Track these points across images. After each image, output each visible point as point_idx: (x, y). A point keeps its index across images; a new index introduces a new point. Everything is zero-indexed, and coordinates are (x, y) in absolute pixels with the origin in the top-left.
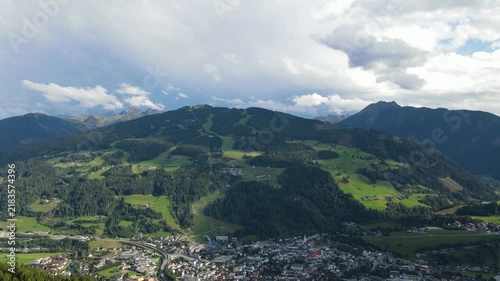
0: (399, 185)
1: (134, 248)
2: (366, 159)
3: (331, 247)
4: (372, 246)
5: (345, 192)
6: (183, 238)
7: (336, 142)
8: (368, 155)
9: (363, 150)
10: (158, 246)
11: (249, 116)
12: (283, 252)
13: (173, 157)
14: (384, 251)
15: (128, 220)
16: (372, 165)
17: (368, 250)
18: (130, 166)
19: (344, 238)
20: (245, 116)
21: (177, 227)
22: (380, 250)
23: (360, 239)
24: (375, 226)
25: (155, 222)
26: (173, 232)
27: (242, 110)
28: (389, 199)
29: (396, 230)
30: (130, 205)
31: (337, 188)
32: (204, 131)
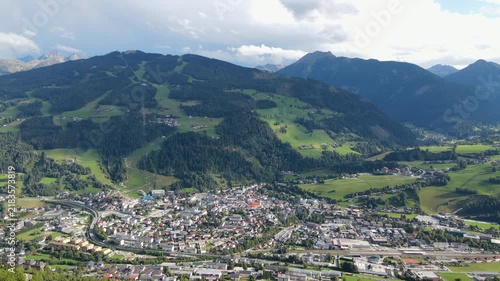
0: (333, 134)
1: (59, 206)
2: (304, 108)
3: (270, 196)
4: (309, 194)
5: (284, 141)
6: (115, 193)
7: (274, 92)
8: (305, 104)
9: (301, 100)
10: (87, 203)
11: (185, 63)
12: (222, 203)
13: (102, 107)
14: (320, 199)
15: (51, 176)
16: (309, 114)
17: (304, 197)
18: (52, 117)
19: (282, 187)
20: (180, 64)
21: (109, 182)
22: (315, 197)
23: (297, 188)
24: (310, 174)
25: (83, 177)
26: (104, 188)
27: (177, 57)
28: (325, 148)
29: (330, 177)
30: (52, 161)
31: (275, 138)
32: (136, 79)
